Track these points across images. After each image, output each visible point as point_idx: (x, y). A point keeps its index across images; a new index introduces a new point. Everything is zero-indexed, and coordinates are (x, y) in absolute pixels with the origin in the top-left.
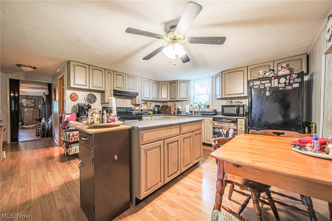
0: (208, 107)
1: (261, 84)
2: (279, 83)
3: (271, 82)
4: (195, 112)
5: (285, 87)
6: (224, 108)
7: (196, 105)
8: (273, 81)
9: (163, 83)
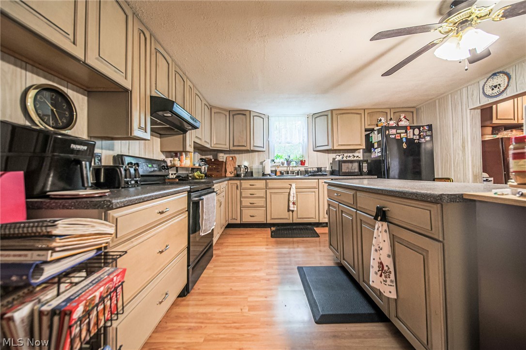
0: (303, 163)
1: (397, 133)
2: (414, 134)
3: (406, 132)
4: (282, 173)
5: (419, 140)
6: (343, 164)
7: (283, 160)
8: (408, 131)
9: (218, 111)
